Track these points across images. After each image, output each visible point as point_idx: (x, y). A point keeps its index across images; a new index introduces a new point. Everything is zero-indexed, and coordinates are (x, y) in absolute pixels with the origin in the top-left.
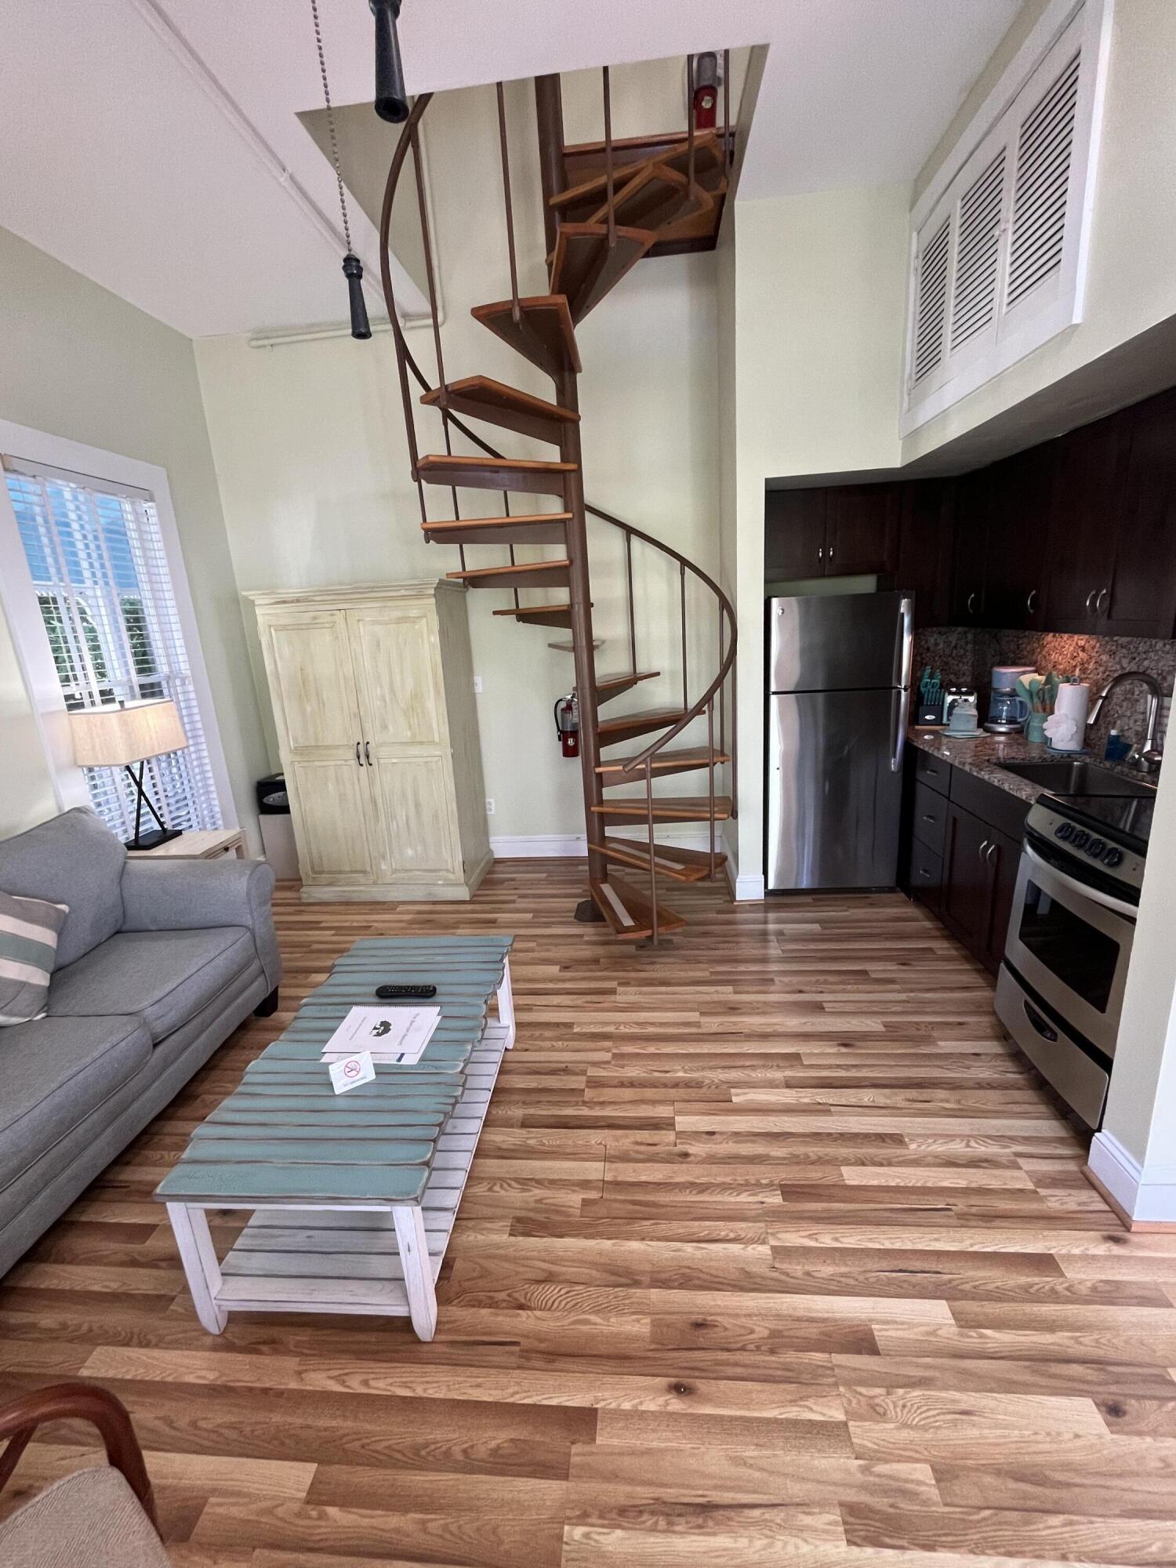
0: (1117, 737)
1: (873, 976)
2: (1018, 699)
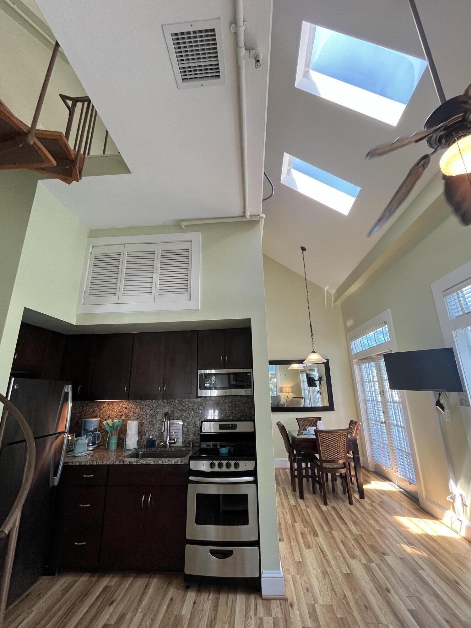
0: (152, 438)
1: (113, 622)
2: (96, 433)
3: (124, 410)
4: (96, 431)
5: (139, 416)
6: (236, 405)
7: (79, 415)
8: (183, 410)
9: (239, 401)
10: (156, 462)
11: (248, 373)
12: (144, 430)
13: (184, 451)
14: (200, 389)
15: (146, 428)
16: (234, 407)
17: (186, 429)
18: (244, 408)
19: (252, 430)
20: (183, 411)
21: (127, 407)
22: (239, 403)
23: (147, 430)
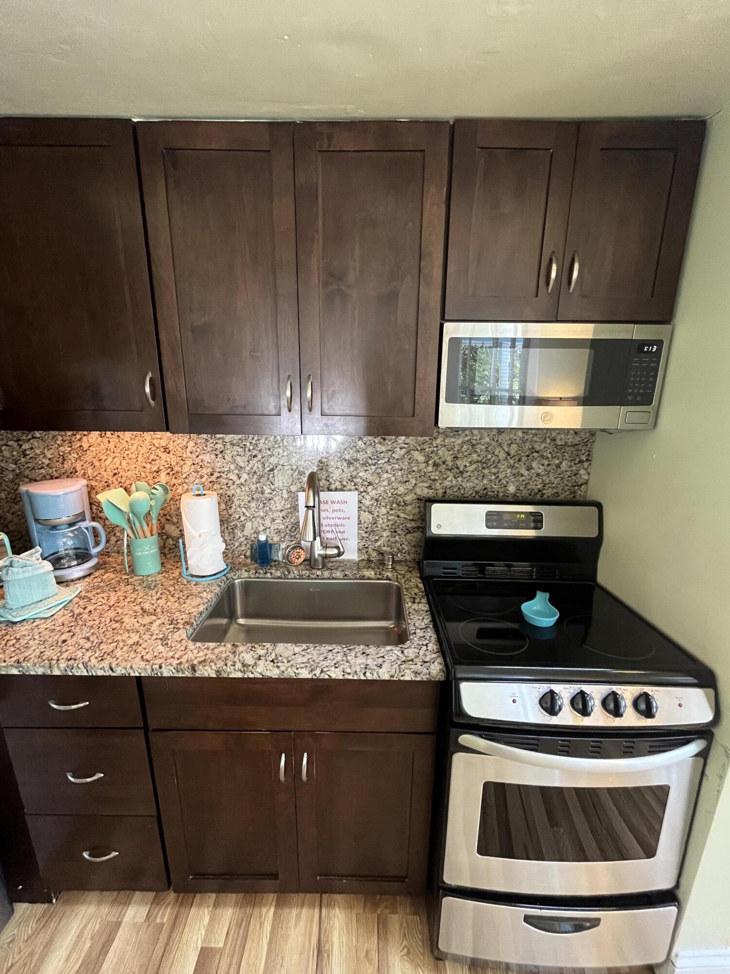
0: (265, 538)
2: (83, 525)
3: (164, 456)
4: (84, 520)
5: (216, 475)
6: (533, 450)
7: (13, 466)
8: (357, 460)
9: (544, 441)
10: (318, 672)
11: (650, 343)
12: (237, 517)
13: (369, 579)
14: (448, 400)
15: (244, 510)
16: (524, 459)
17: (370, 517)
18: (557, 462)
19: (594, 534)
20: (357, 464)
21: (171, 447)
22: (543, 445)
23: (248, 514)
